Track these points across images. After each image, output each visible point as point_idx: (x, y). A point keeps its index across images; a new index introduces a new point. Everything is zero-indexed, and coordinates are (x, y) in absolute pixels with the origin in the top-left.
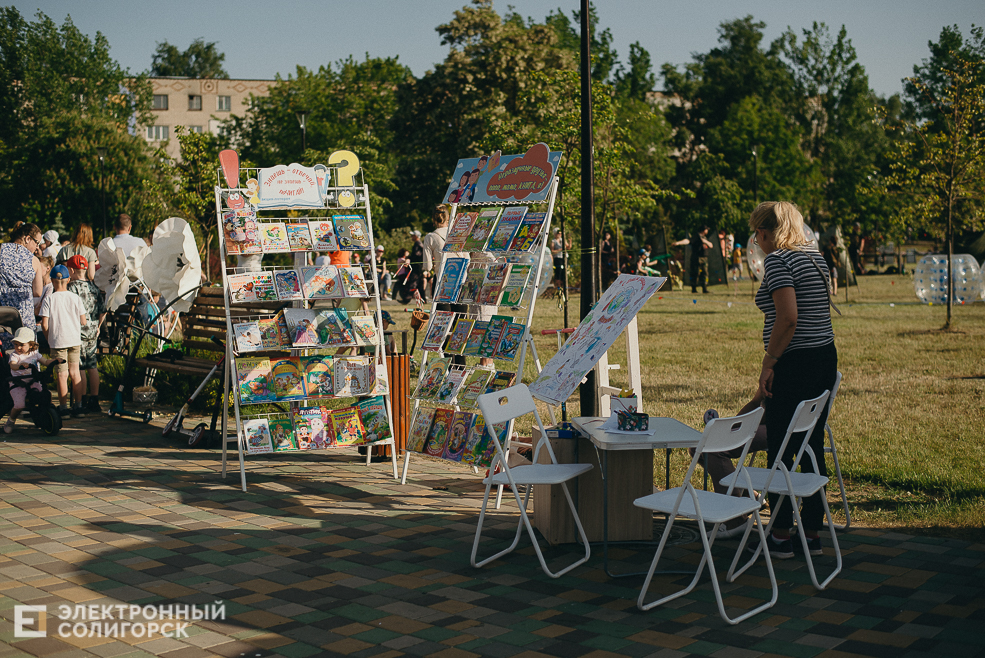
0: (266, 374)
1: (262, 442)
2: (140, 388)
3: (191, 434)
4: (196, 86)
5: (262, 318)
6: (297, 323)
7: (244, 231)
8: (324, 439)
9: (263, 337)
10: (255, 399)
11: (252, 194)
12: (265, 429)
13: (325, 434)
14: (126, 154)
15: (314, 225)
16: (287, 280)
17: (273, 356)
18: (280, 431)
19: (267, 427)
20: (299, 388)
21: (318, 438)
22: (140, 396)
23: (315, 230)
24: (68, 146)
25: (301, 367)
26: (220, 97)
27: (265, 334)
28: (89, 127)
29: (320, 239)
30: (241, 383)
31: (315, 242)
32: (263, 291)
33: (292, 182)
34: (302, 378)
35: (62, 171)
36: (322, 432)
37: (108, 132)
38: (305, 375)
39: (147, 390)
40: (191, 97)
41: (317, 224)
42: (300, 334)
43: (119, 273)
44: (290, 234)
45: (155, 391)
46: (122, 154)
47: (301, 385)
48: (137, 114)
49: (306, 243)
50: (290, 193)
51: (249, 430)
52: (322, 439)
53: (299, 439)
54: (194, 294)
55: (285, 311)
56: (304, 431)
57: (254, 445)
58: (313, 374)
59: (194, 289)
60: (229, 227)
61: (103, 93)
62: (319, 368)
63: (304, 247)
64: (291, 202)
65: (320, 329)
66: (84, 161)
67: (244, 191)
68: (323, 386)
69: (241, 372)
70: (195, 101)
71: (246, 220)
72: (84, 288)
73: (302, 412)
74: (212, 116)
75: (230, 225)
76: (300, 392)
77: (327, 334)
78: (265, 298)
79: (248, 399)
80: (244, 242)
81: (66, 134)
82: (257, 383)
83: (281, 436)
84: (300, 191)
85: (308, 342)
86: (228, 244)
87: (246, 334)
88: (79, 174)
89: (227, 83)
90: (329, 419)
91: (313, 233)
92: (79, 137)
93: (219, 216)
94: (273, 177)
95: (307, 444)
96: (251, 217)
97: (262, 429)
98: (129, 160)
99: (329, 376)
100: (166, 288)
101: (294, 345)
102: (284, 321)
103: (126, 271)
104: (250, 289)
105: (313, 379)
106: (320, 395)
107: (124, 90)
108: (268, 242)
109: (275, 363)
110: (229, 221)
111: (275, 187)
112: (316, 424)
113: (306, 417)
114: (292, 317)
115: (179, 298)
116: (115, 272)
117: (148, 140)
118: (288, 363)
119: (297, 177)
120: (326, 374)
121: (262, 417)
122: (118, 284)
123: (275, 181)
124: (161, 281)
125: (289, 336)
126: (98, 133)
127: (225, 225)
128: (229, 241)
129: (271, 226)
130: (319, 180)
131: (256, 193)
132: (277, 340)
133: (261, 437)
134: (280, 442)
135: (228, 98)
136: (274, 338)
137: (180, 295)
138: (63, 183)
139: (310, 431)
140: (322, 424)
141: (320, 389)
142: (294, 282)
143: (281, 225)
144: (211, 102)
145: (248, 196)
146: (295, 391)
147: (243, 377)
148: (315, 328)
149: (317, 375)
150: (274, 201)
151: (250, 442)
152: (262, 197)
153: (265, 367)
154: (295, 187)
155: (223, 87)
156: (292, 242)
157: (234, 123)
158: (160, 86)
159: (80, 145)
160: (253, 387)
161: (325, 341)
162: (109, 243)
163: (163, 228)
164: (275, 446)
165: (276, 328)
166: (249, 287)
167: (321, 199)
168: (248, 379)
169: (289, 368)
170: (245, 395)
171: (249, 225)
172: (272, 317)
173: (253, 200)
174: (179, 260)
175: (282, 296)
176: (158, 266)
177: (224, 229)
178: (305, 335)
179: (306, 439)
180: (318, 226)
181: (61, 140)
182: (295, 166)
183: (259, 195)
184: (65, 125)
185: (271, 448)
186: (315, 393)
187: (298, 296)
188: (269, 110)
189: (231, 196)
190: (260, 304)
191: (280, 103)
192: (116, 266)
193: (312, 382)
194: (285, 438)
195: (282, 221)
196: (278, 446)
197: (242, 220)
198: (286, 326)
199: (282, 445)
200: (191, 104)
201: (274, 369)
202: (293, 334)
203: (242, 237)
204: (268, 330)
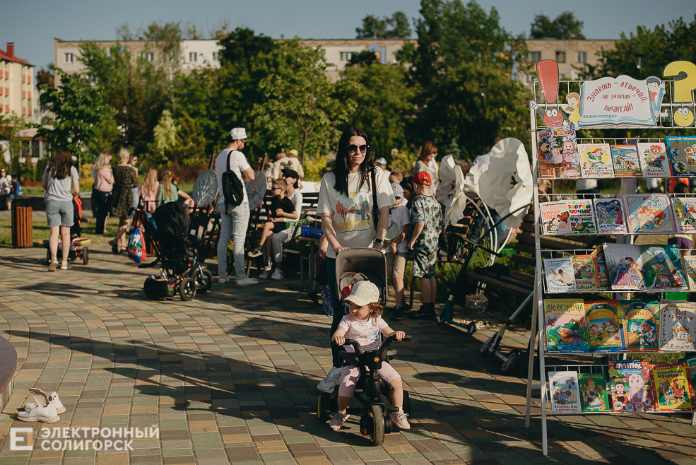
0: (578, 318)
1: (569, 399)
2: (472, 296)
3: (505, 359)
4: (561, 45)
5: (578, 253)
6: (618, 261)
7: (561, 152)
8: (644, 400)
9: (578, 276)
10: (564, 349)
11: (572, 110)
12: (573, 383)
13: (645, 394)
14: (507, 94)
15: (643, 147)
16: (609, 210)
17: (587, 298)
18: (591, 388)
19: (576, 381)
20: (617, 338)
21: (636, 399)
22: (472, 303)
23: (644, 153)
24: (465, 88)
25: (621, 312)
26: (579, 53)
27: (579, 271)
28: (480, 74)
29: (651, 164)
30: (549, 328)
31: (644, 167)
32: (580, 222)
33: (620, 97)
34: (621, 326)
35: (460, 106)
36: (642, 391)
37: (494, 77)
38: (624, 323)
39: (478, 299)
40: (558, 53)
41: (648, 146)
42: (621, 275)
43: (456, 189)
44: (616, 156)
45: (485, 300)
46: (503, 94)
47: (619, 335)
48: (516, 65)
49: (633, 167)
50: (617, 109)
51: (554, 384)
52: (640, 400)
53: (613, 398)
54: (525, 211)
55: (605, 246)
56: (620, 388)
57: (559, 402)
58: (635, 321)
59: (525, 207)
60: (544, 148)
61: (493, 49)
62: (642, 315)
63: (631, 172)
64: (618, 120)
65: (646, 269)
66: (476, 99)
67: (564, 106)
68: (645, 337)
69: (550, 315)
70: (561, 56)
71: (564, 139)
72: (427, 203)
73: (619, 365)
74: (572, 65)
75: (545, 145)
76: (618, 343)
77: (653, 276)
78: (581, 231)
79: (555, 348)
80: (560, 165)
81: (464, 79)
82: (567, 330)
83: (592, 393)
84: (629, 108)
85: (631, 284)
86: (542, 167)
87: (557, 271)
88: (472, 108)
89: (584, 42)
90: (651, 376)
91: (642, 156)
92: (473, 81)
93: (533, 134)
94: (598, 91)
95: (622, 405)
96: (569, 136)
97: (571, 383)
98: (509, 98)
99: (654, 325)
100: (500, 204)
101: (613, 288)
102: (603, 258)
103: (462, 187)
104: (565, 220)
105: (634, 328)
106: (642, 348)
107: (508, 48)
108: (588, 166)
109: (590, 306)
110: (545, 141)
111: (600, 103)
112: (635, 381)
113: (623, 372)
114: (614, 255)
115: (510, 214)
116: (453, 187)
117: (526, 84)
118: (605, 307)
119: (626, 91)
120: (650, 323)
121: (571, 369)
122: (455, 199)
123: (599, 96)
124: (495, 197)
125: (607, 276)
126: (487, 78)
127: (539, 145)
128: (543, 163)
129: (592, 147)
130: (652, 95)
131: (577, 109)
132: (593, 280)
133: (569, 394)
134: (591, 400)
135: (585, 54)
136: (590, 277)
137: (511, 212)
138: (461, 115)
139: (627, 389)
140: (642, 381)
141: (642, 341)
142: (616, 212)
143: (605, 147)
144: (572, 57)
145: (567, 112)
146: (612, 341)
147: (552, 322)
148: (640, 267)
149: (638, 323)
150: (597, 119)
151: (555, 398)
152: (585, 113)
153: (577, 312)
154: (622, 103)
155: (581, 45)
156: (617, 167)
157: (587, 70)
158: (535, 45)
159: (473, 87)
160: (562, 334)
161: (651, 284)
162: (448, 161)
163: (499, 148)
164: (584, 405)
165: (593, 266)
166: (564, 218)
167: (653, 116)
168: (557, 324)
169: (604, 314)
170: (552, 343)
171: (567, 146)
172: (589, 253)
173: (574, 117)
174: (513, 178)
175: (603, 229)
176: (493, 183)
177: (539, 150)
178: (627, 276)
179: (621, 399)
180: (649, 148)
181: (461, 83)
182: (624, 78)
183: (580, 112)
184: (464, 72)
185: (579, 408)
186: (636, 345)
187: (621, 230)
188: (615, 60)
189: (548, 112)
190: (576, 236)
191: (623, 55)
192: (454, 182)
193: (632, 331)
194: (597, 396)
195: (607, 142)
196: (588, 405)
197: (559, 140)
198: (605, 264)
199: (592, 404)
200: (557, 58)
201: (588, 313)
202: (614, 274)
203: (558, 159)
204: (584, 268)
